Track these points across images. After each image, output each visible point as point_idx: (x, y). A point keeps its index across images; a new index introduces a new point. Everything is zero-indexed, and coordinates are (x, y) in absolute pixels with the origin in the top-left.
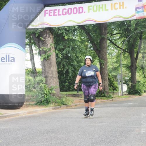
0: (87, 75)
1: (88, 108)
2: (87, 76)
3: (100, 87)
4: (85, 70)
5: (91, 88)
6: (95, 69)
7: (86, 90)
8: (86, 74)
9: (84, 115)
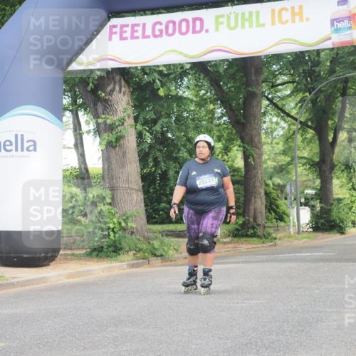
0: (199, 186)
1: (196, 269)
2: (198, 189)
3: (231, 217)
4: (194, 173)
5: (204, 218)
6: (219, 171)
7: (193, 224)
8: (198, 182)
9: (184, 285)
